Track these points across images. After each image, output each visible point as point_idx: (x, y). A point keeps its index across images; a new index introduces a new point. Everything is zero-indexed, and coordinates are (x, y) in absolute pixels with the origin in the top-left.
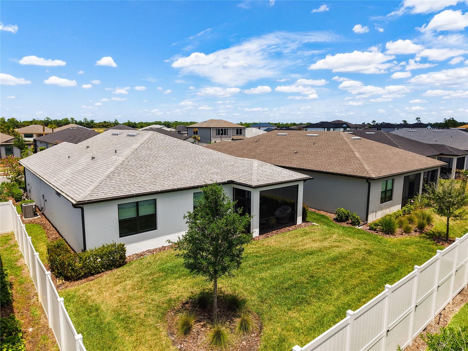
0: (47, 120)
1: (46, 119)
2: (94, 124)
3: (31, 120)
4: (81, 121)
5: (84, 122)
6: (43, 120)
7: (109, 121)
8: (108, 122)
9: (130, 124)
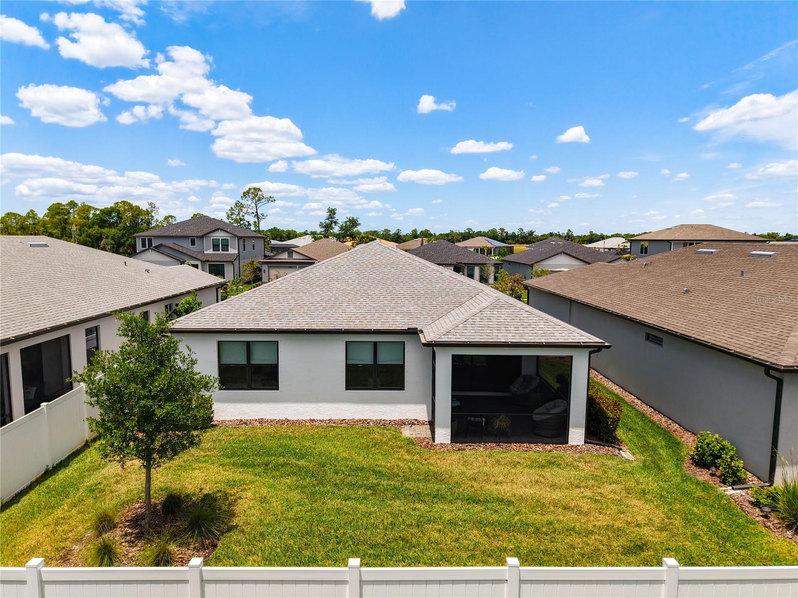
0: (467, 233)
1: (467, 231)
2: (534, 238)
3: (447, 233)
4: (514, 233)
5: (518, 235)
6: (463, 232)
7: (559, 232)
8: (556, 234)
9: (594, 237)
